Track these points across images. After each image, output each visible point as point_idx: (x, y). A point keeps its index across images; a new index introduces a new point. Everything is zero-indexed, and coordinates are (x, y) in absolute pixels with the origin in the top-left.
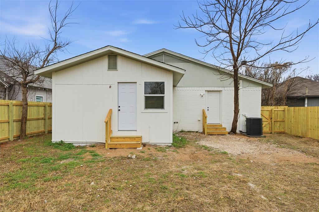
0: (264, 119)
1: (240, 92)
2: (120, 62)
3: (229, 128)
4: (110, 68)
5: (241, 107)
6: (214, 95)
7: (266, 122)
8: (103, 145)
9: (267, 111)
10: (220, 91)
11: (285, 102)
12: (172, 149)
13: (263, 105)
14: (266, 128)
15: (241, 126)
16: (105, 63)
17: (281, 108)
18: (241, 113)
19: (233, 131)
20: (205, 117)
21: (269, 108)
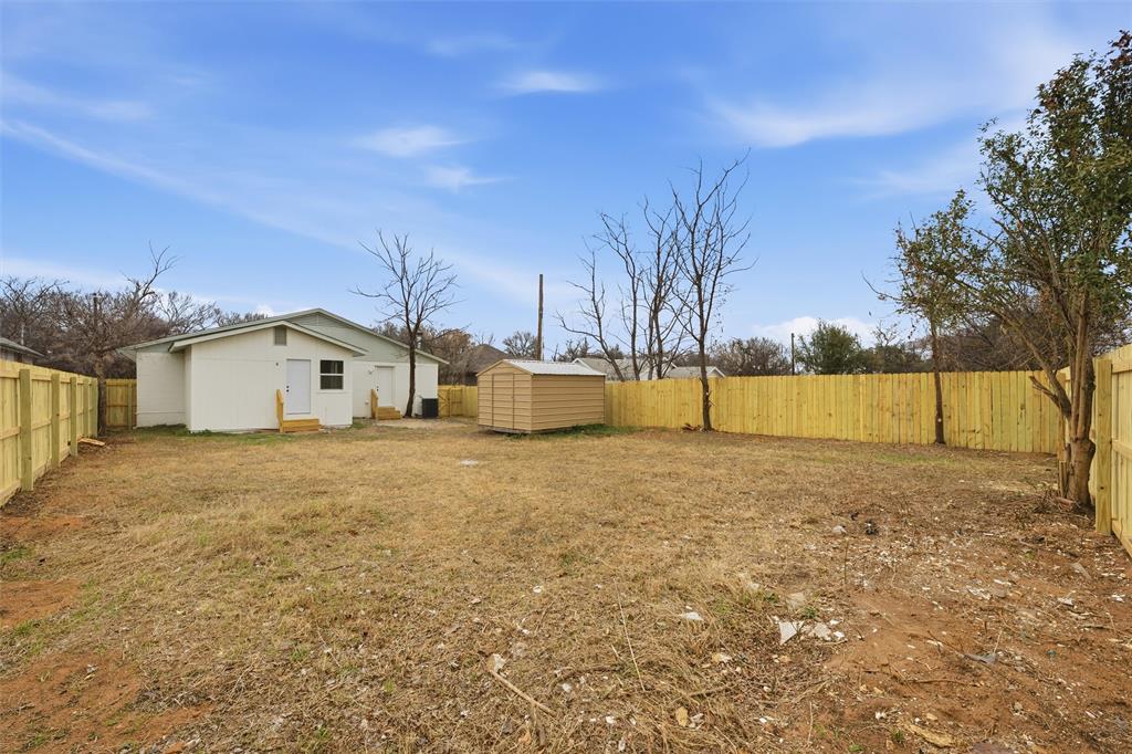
0: (440, 401)
1: (416, 370)
2: (290, 337)
3: (403, 412)
4: (276, 342)
5: (416, 387)
6: (385, 373)
7: (442, 403)
8: (277, 430)
9: (444, 391)
10: (392, 367)
11: (464, 380)
12: (354, 430)
13: (439, 384)
14: (442, 410)
15: (417, 408)
16: (270, 337)
17: (458, 388)
18: (417, 393)
19: (408, 414)
20: (374, 397)
21: (447, 387)
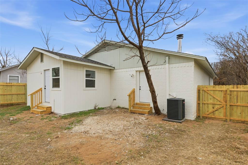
2: (44, 58)
7: (218, 105)
9: (220, 92)
16: (40, 59)
21: (224, 87)
